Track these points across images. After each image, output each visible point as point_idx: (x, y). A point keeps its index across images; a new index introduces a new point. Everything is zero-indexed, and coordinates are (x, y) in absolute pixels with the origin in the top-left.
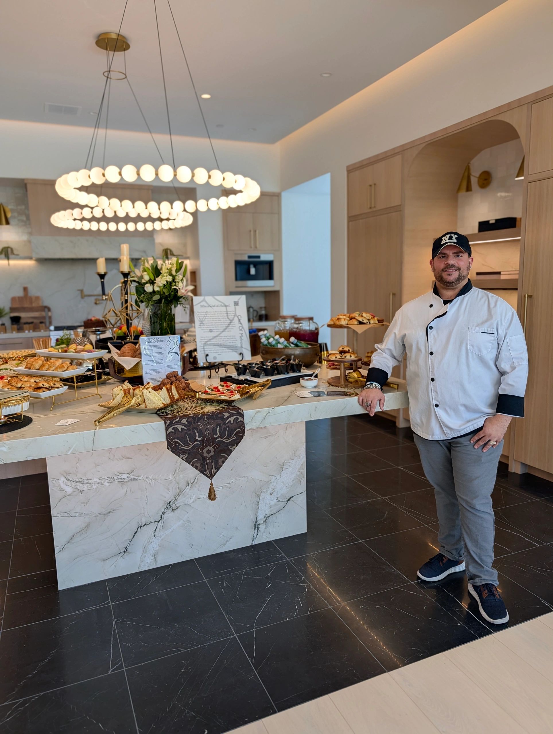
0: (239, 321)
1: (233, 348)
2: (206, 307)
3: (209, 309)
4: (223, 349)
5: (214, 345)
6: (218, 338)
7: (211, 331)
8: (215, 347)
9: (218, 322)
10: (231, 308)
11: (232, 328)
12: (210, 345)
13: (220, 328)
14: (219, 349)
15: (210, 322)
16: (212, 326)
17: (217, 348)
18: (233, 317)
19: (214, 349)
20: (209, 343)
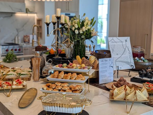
0: (128, 49)
1: (127, 63)
2: (114, 42)
3: (115, 44)
4: (124, 63)
5: (120, 61)
6: (121, 58)
7: (117, 54)
8: (120, 62)
9: (120, 50)
10: (124, 43)
11: (126, 53)
12: (118, 61)
13: (121, 53)
14: (122, 63)
15: (116, 50)
16: (117, 52)
17: (121, 63)
18: (125, 47)
19: (120, 63)
20: (117, 60)
